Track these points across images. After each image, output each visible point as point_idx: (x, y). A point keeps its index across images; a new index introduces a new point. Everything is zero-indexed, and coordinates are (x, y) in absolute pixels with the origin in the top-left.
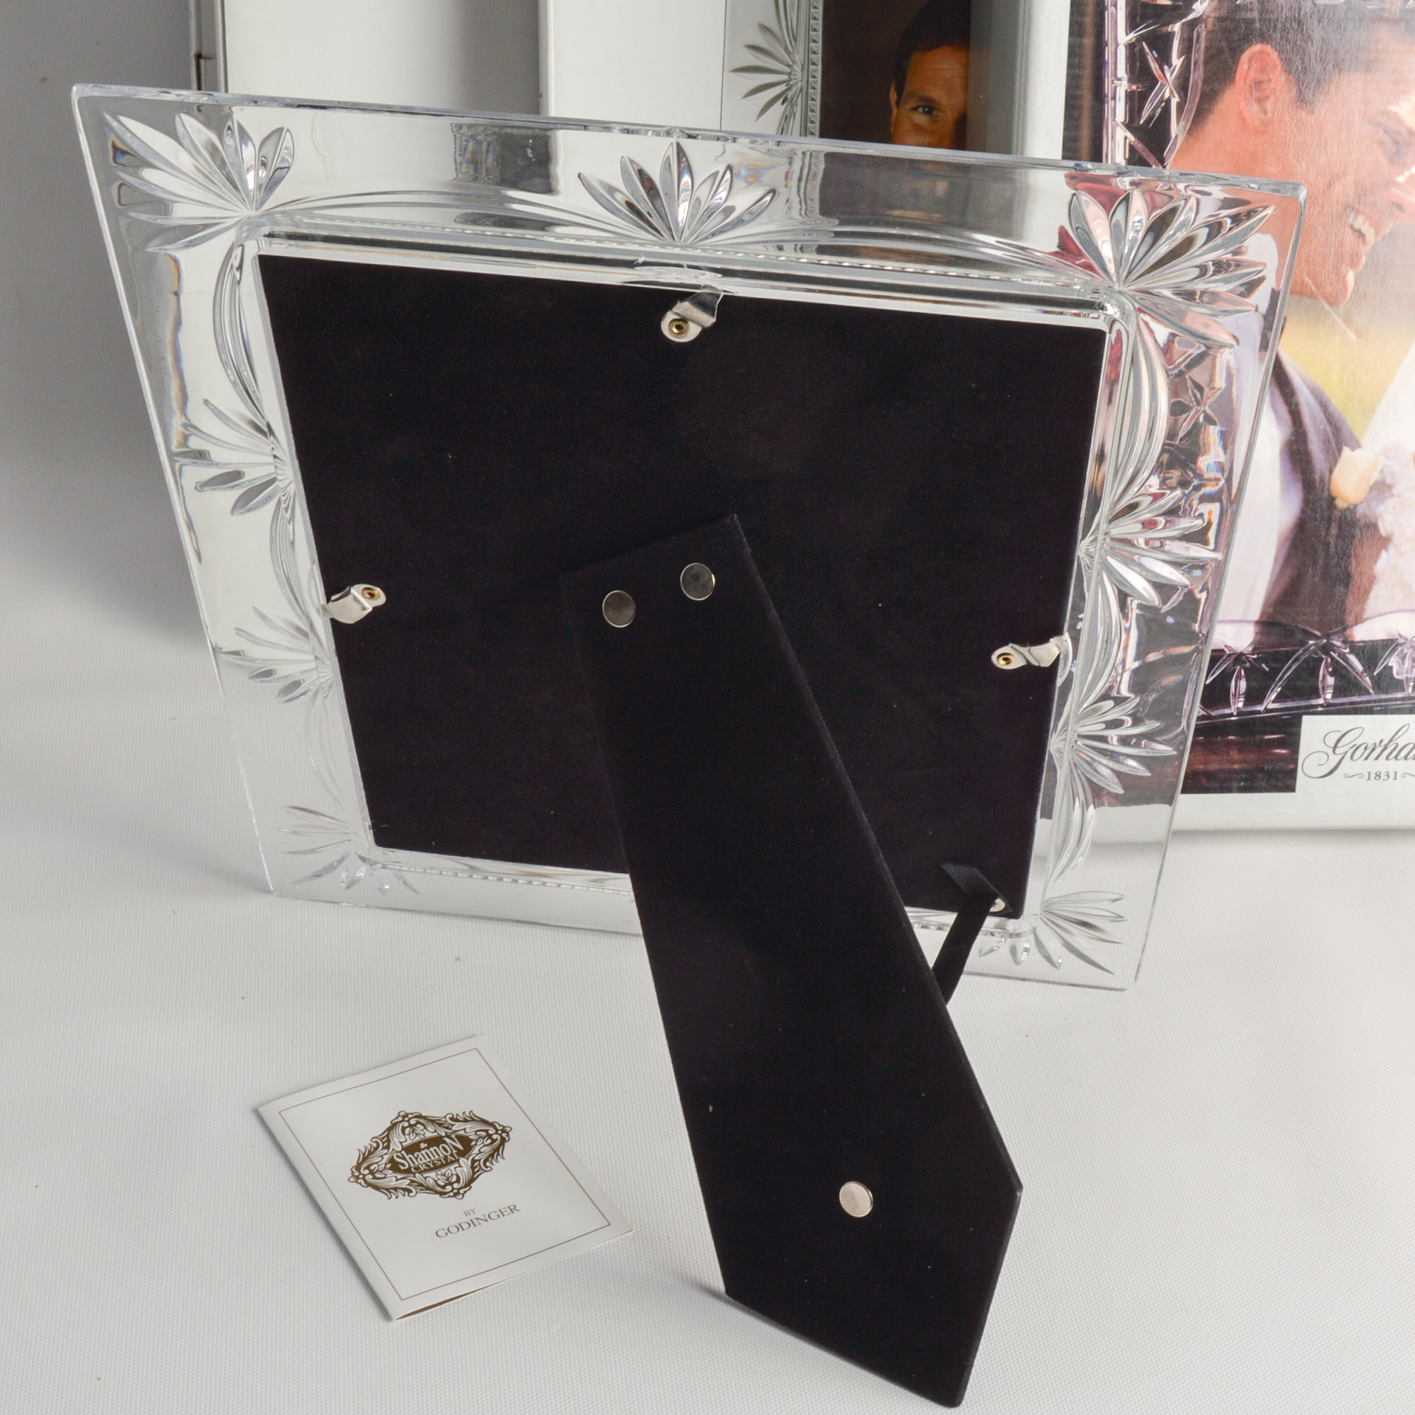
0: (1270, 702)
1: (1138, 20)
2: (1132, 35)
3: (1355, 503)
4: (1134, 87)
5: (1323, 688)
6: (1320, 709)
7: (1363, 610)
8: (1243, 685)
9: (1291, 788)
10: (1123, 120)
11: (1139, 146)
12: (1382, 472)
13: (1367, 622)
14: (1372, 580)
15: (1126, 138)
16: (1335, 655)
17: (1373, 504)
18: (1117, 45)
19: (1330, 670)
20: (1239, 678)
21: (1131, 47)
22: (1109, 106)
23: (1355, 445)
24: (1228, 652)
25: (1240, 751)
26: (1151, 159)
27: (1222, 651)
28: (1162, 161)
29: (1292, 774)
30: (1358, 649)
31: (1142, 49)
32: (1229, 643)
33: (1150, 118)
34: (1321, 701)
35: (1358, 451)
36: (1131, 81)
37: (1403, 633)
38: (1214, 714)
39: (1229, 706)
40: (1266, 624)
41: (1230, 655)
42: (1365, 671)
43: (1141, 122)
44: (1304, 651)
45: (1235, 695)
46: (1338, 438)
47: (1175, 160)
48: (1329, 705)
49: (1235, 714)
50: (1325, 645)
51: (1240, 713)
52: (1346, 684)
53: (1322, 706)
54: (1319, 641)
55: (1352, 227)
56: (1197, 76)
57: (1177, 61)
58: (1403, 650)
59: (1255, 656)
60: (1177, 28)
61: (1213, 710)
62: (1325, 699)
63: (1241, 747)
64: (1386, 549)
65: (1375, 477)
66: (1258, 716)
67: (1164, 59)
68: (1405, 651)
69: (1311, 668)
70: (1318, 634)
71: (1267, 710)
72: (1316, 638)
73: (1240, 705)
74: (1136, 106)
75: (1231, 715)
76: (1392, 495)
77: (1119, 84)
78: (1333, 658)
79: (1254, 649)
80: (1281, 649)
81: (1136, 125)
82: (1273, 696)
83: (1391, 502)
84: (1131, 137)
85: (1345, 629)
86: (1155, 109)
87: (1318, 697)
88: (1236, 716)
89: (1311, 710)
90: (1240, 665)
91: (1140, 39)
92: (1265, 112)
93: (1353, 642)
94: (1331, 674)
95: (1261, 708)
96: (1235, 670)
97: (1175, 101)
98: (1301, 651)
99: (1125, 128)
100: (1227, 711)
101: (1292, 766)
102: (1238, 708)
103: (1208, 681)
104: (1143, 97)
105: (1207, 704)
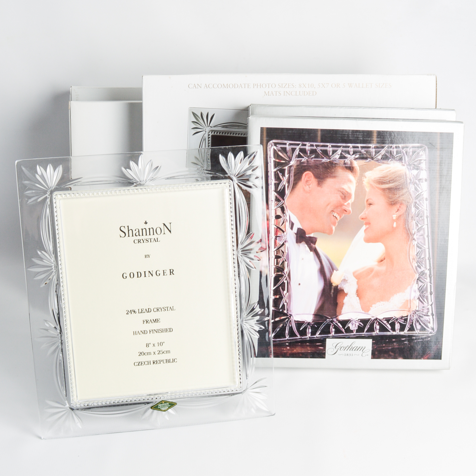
0: (317, 335)
1: (277, 166)
2: (275, 170)
3: (338, 284)
4: (276, 182)
5: (332, 332)
6: (331, 337)
7: (341, 312)
8: (310, 330)
9: (324, 358)
10: (273, 190)
11: (278, 196)
12: (344, 277)
13: (342, 315)
14: (343, 304)
15: (274, 194)
16: (334, 323)
17: (343, 285)
18: (271, 172)
19: (333, 327)
20: (309, 328)
21: (275, 172)
22: (270, 187)
23: (337, 270)
24: (306, 322)
25: (310, 348)
26: (281, 199)
27: (304, 322)
28: (284, 199)
29: (324, 354)
30: (340, 322)
31: (278, 173)
32: (306, 320)
33: (280, 189)
34: (331, 335)
35: (338, 271)
36: (275, 180)
37: (352, 318)
38: (303, 337)
39: (306, 336)
40: (316, 315)
41: (306, 323)
42: (343, 327)
43: (278, 190)
44: (326, 322)
45: (308, 333)
46: (332, 268)
47: (287, 199)
48: (333, 336)
49: (308, 338)
50: (331, 321)
51: (310, 338)
52: (338, 331)
53: (331, 336)
54: (330, 320)
55: (333, 216)
56: (292, 179)
57: (287, 175)
58: (352, 322)
59: (313, 323)
60: (286, 168)
61: (302, 337)
62: (332, 335)
63: (310, 346)
64: (346, 296)
65: (343, 278)
66: (315, 338)
67: (283, 175)
68: (353, 323)
69: (328, 326)
70: (330, 318)
71: (317, 337)
72: (329, 319)
74: (277, 186)
75: (307, 338)
76: (347, 283)
77: (272, 181)
78: (334, 324)
79: (313, 321)
80: (320, 321)
82: (318, 333)
83: (347, 284)
84: (276, 194)
86: (282, 187)
87: (330, 334)
89: (328, 337)
90: (309, 325)
91: (278, 170)
92: (310, 188)
93: (339, 320)
94: (333, 328)
95: (315, 336)
97: (287, 185)
98: (325, 322)
99: (274, 192)
100: (306, 337)
101: (324, 352)
102: (309, 336)
103: (301, 329)
104: (278, 184)
105: (301, 335)
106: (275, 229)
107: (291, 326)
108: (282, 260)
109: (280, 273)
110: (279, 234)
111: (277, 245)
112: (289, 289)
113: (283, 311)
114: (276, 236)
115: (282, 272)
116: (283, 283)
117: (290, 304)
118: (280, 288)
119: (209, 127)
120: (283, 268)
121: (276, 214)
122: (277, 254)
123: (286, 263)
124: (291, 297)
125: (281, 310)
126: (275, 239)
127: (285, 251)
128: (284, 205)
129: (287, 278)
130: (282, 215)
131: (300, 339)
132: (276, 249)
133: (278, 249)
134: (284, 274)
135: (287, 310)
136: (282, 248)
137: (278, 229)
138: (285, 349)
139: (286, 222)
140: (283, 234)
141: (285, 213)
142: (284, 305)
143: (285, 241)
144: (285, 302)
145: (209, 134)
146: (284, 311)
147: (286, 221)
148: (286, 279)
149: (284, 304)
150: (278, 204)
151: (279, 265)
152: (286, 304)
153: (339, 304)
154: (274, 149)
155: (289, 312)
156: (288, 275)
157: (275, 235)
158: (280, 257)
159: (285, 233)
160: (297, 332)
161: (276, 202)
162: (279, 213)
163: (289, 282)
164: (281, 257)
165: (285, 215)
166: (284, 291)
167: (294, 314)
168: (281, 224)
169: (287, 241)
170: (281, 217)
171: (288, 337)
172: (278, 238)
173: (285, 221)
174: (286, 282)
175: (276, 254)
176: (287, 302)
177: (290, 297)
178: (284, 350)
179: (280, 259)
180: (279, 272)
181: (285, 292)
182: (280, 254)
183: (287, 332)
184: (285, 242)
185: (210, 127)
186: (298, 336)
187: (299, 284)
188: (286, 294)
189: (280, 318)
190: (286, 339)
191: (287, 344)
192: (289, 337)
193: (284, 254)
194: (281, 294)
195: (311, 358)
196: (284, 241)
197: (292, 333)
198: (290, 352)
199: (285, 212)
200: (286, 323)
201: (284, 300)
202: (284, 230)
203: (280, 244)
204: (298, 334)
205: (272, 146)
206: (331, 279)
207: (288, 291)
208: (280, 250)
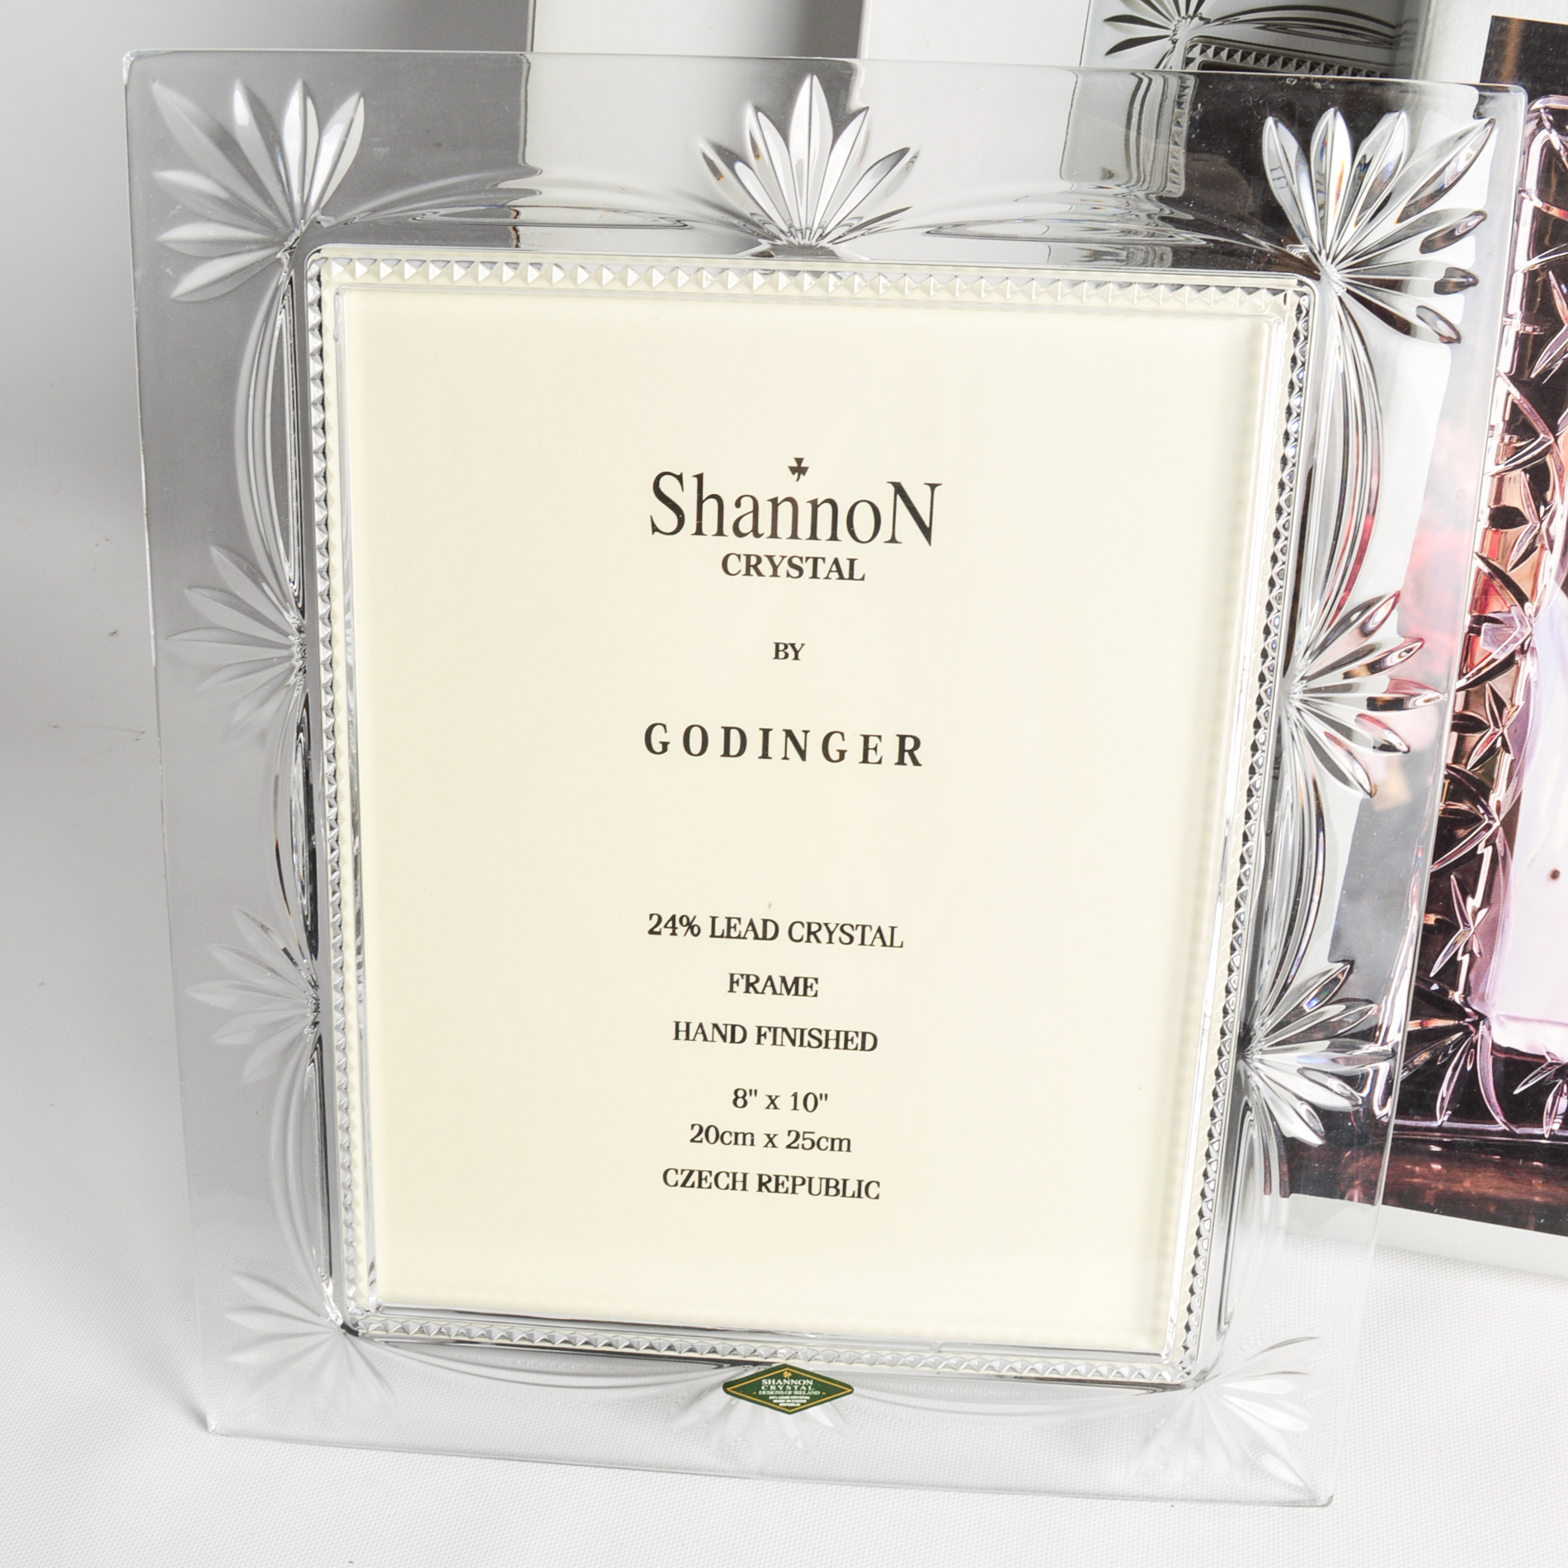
1: (1546, 241)
2: (1536, 261)
4: (1529, 329)
8: (1563, 1104)
10: (1507, 369)
11: (1526, 406)
15: (1509, 394)
18: (1514, 270)
20: (1559, 1093)
21: (1532, 275)
24: (1549, 1061)
25: (1546, 1182)
26: (1539, 425)
27: (1543, 1057)
28: (1554, 429)
31: (1547, 281)
33: (1546, 372)
36: (1526, 320)
38: (1518, 1131)
39: (1540, 1125)
41: (1551, 1065)
43: (1533, 376)
45: (1550, 1114)
49: (1547, 1136)
51: (1553, 1137)
61: (1518, 1127)
63: (1547, 1177)
73: (1556, 1127)
74: (1529, 352)
75: (1542, 1137)
77: (1510, 322)
81: (1525, 378)
84: (1516, 394)
86: (1554, 361)
88: (1548, 1139)
90: (1564, 1079)
91: (1545, 267)
96: (1556, 1083)
99: (1508, 381)
100: (1537, 1131)
102: (1552, 1130)
103: (1517, 1092)
104: (1540, 343)
105: (1510, 1118)
106: (1482, 578)
107: (1469, 1068)
108: (1488, 741)
109: (1464, 807)
110: (1495, 607)
111: (1476, 662)
112: (1494, 890)
113: (1448, 994)
114: (1476, 614)
115: (1475, 801)
116: (1474, 858)
117: (1489, 963)
118: (1450, 879)
119: (1196, 19)
120: (1488, 783)
121: (1498, 497)
122: (1466, 706)
123: (1506, 760)
124: (1499, 932)
125: (1435, 987)
126: (1471, 629)
127: (1511, 699)
128: (1548, 458)
129: (1495, 835)
130: (1528, 512)
131: (1503, 1133)
132: (1463, 682)
133: (1480, 681)
134: (1487, 812)
135: (1467, 991)
136: (1500, 684)
137: (1497, 582)
138: (1417, 1169)
139: (1543, 547)
140: (1516, 611)
141: (1546, 504)
142: (1453, 965)
143: (1522, 645)
144: (1464, 954)
145: (1190, 56)
146: (1451, 992)
147: (1547, 546)
148: (1490, 842)
149: (1459, 958)
150: (1521, 448)
151: (1466, 765)
152: (1465, 960)
154: (1548, 145)
155: (1476, 1001)
156: (1503, 823)
157: (1471, 612)
158: (1478, 726)
159: (1527, 605)
160: (1494, 1100)
161: (1507, 437)
162: (1517, 495)
163: (1504, 858)
164: (1486, 727)
165: (1546, 512)
166: (1469, 900)
167: (1498, 1017)
168: (1515, 556)
169: (1533, 649)
170: (1524, 521)
171: (1442, 1119)
172: (1485, 626)
173: (1538, 545)
174: (1487, 853)
175: (1459, 709)
176: (1476, 950)
177: (1491, 931)
178: (1412, 1174)
179: (1478, 736)
180: (1461, 801)
181: (1473, 903)
182: (1482, 714)
183: (1445, 1091)
184: (1523, 651)
185: (1201, 19)
186: (1499, 1118)
187: (1555, 875)
188: (1475, 913)
189: (1421, 1024)
190: (1435, 1124)
191: (1435, 1148)
192: (1449, 1120)
193: (1506, 711)
194: (1448, 910)
195: (1539, 1228)
196: (1516, 646)
197: (1468, 1102)
198: (1441, 1187)
199: (1549, 494)
200: (1450, 1052)
201: (1459, 939)
202: (1526, 589)
203: (1494, 660)
204: (1499, 1110)
205: (1540, 126)
207: (1487, 901)
208: (1488, 692)
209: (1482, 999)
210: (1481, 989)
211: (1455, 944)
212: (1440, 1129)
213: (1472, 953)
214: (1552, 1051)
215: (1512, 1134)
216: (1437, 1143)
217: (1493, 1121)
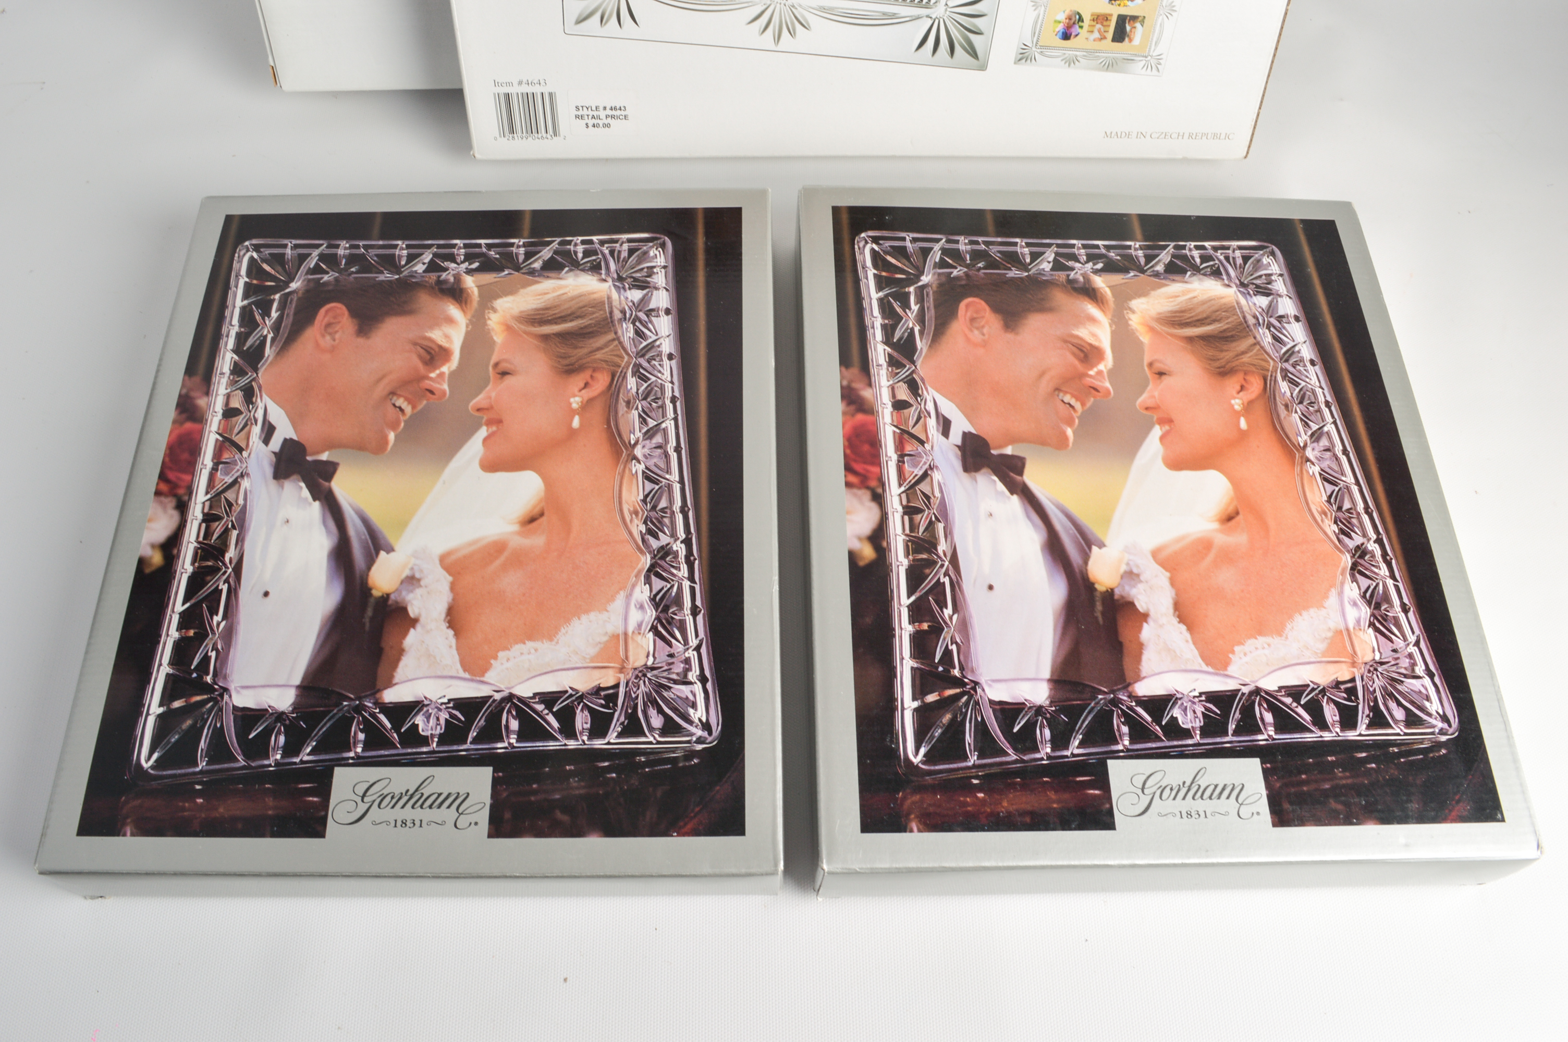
0: (1074, 748)
1: (884, 286)
2: (881, 294)
3: (1112, 587)
4: (886, 321)
5: (1120, 735)
6: (1121, 754)
8: (1047, 733)
9: (1111, 827)
10: (881, 339)
11: (895, 354)
13: (1145, 680)
15: (885, 350)
16: (1124, 708)
18: (871, 299)
19: (1123, 720)
20: (1042, 726)
21: (881, 300)
22: (870, 333)
25: (1056, 792)
26: (905, 361)
29: (1110, 814)
30: (1143, 703)
31: (889, 302)
33: (901, 338)
34: (1120, 747)
35: (1104, 549)
36: (883, 318)
38: (1026, 758)
39: (1037, 751)
42: (1153, 720)
43: (895, 341)
44: (1097, 704)
45: (1042, 742)
47: (922, 362)
48: (1128, 750)
50: (1113, 700)
51: (1049, 758)
52: (1139, 732)
53: (1122, 751)
54: (1107, 696)
55: (1063, 401)
56: (930, 314)
57: (915, 307)
58: (1182, 704)
59: (1053, 709)
60: (911, 290)
61: (1025, 755)
62: (1124, 746)
63: (1056, 788)
66: (1066, 760)
67: (906, 305)
68: (1185, 705)
69: (1105, 718)
71: (1074, 756)
72: (1105, 693)
73: (1049, 750)
74: (890, 332)
75: (1042, 759)
77: (876, 321)
78: (1122, 710)
80: (1075, 702)
81: (891, 342)
82: (1077, 743)
84: (888, 349)
85: (1129, 685)
86: (903, 333)
87: (1118, 743)
88: (1047, 760)
89: (1114, 756)
90: (1041, 716)
91: (886, 296)
92: (983, 335)
93: (1137, 697)
94: (1124, 724)
95: (1067, 753)
96: (1038, 721)
97: (917, 329)
98: (1093, 704)
99: (883, 345)
100: (1038, 756)
101: (1108, 806)
102: (1047, 753)
103: (1015, 730)
104: (893, 328)
105: (1017, 749)
106: (897, 436)
107: (979, 719)
108: (927, 518)
109: (924, 556)
110: (909, 449)
111: (907, 477)
113: (950, 672)
114: (899, 453)
115: (930, 552)
116: (939, 585)
117: (969, 647)
118: (928, 600)
120: (933, 541)
121: (894, 396)
122: (908, 501)
123: (940, 526)
125: (941, 669)
126: (899, 461)
127: (933, 494)
128: (914, 376)
129: (947, 569)
130: (911, 400)
131: (1016, 762)
132: (903, 489)
133: (912, 487)
134: (940, 558)
136: (924, 487)
137: (906, 436)
138: (968, 799)
139: (925, 416)
140: (920, 449)
141: (920, 396)
142: (947, 653)
143: (930, 465)
144: (952, 644)
146: (952, 671)
148: (946, 574)
149: (950, 647)
150: (899, 373)
151: (918, 533)
152: (954, 648)
153: (1128, 646)
154: (873, 250)
156: (950, 562)
157: (896, 453)
158: (919, 511)
159: (926, 445)
160: (1002, 738)
161: (890, 369)
162: (903, 394)
163: (958, 582)
164: (923, 511)
165: (921, 400)
166: (945, 610)
167: (986, 681)
168: (911, 423)
169: (937, 467)
170: (910, 405)
171: (973, 759)
172: (906, 458)
173: (922, 416)
174: (947, 581)
175: (904, 503)
176: (958, 641)
177: (964, 626)
178: (965, 804)
179: (920, 516)
180: (921, 553)
181: (948, 612)
182: (919, 503)
183: (969, 739)
184: (931, 468)
186: (1010, 751)
188: (951, 618)
189: (939, 695)
190: (970, 764)
191: (975, 782)
192: (978, 759)
193: (932, 501)
194: (933, 618)
196: (927, 466)
197: (986, 744)
198: (988, 810)
199: (920, 392)
200: (964, 710)
201: (946, 636)
202: (923, 437)
203: (916, 475)
204: (1008, 746)
205: (866, 243)
206: (1087, 570)
207: (955, 609)
208: (919, 492)
209: (973, 671)
210: (970, 665)
211: (944, 639)
212: (974, 766)
213: (957, 643)
214: (1028, 698)
215: (1023, 761)
216: (977, 777)
217: (1006, 754)
